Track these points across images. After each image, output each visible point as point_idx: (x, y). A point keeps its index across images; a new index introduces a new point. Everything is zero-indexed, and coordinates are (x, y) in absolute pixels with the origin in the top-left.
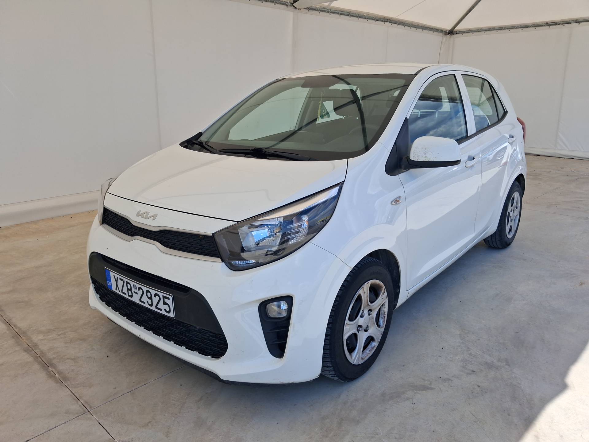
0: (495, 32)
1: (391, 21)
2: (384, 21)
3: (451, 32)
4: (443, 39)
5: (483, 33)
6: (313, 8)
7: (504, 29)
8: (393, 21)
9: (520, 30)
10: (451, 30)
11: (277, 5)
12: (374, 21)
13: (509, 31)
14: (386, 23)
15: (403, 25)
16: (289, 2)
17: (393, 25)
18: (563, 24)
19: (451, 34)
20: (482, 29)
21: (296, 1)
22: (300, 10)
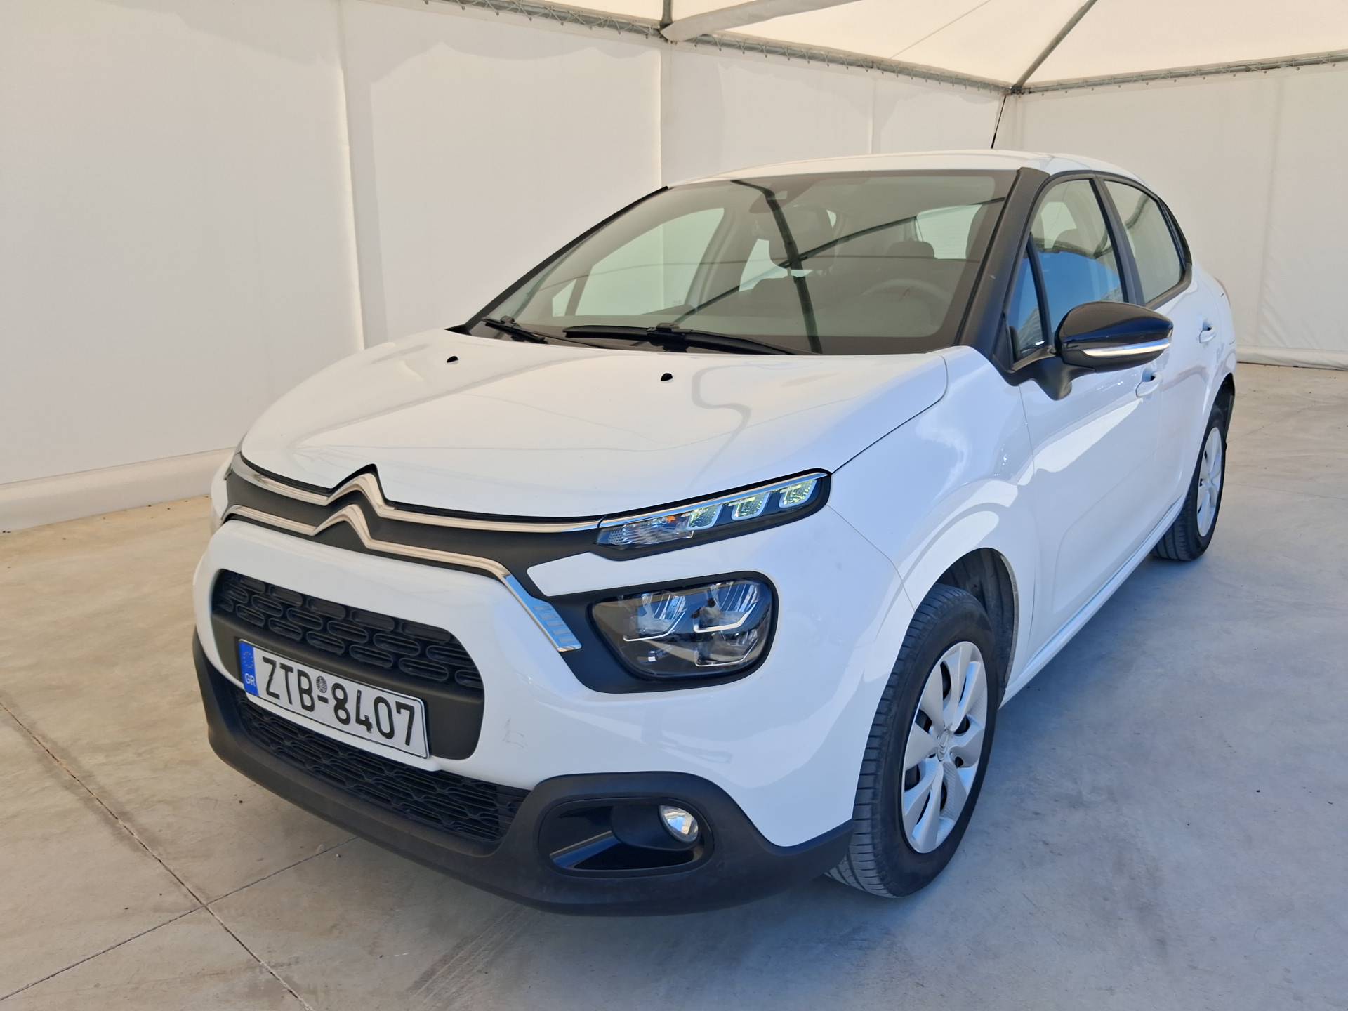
0: (1116, 86)
1: (881, 66)
2: (867, 67)
3: (1018, 89)
4: (1001, 104)
5: (1089, 89)
6: (705, 38)
7: (1135, 81)
8: (886, 65)
9: (1171, 81)
10: (1016, 84)
11: (625, 35)
12: (843, 67)
13: (1148, 84)
14: (870, 71)
15: (909, 74)
16: (650, 26)
17: (886, 73)
18: (1263, 69)
19: (1017, 94)
20: (1087, 82)
21: (667, 25)
22: (676, 43)
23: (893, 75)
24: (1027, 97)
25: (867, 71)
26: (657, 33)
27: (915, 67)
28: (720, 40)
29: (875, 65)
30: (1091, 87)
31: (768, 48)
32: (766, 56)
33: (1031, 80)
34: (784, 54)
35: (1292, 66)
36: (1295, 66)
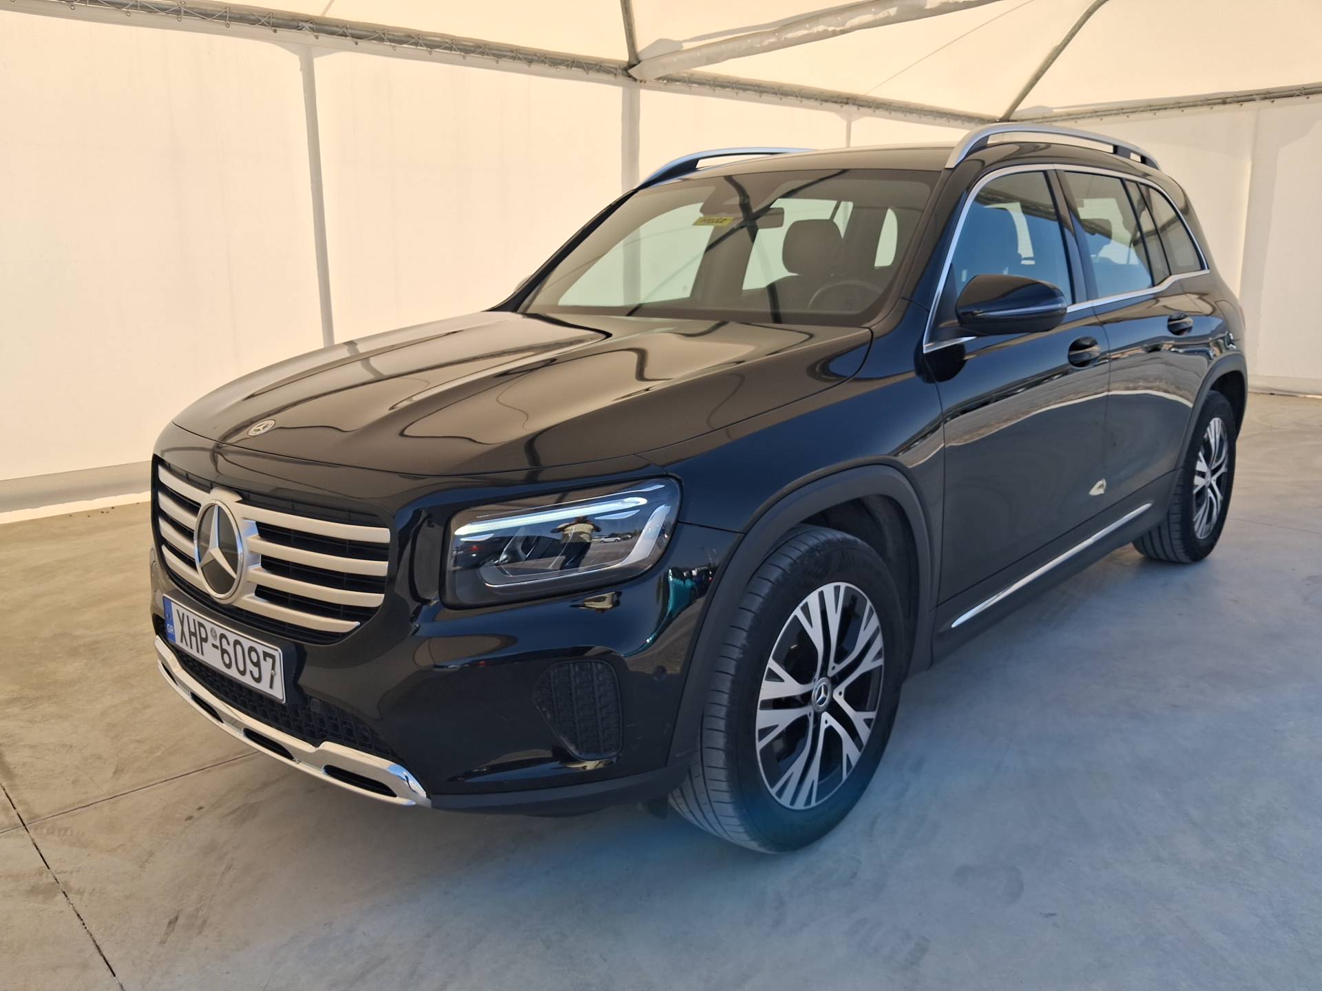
0: (1098, 120)
1: (857, 102)
2: (841, 103)
6: (674, 78)
7: (1116, 114)
8: (862, 101)
9: (1149, 115)
10: (1006, 113)
11: (593, 74)
12: (817, 104)
13: (1127, 117)
14: (846, 107)
15: (887, 109)
16: (618, 67)
17: (862, 109)
18: (1237, 102)
20: (1070, 115)
21: (634, 65)
22: (645, 82)
23: (870, 111)
25: (842, 106)
26: (625, 73)
27: (892, 103)
28: (689, 78)
29: (849, 101)
31: (738, 86)
32: (737, 93)
33: (1018, 114)
34: (755, 91)
35: (1266, 98)
36: (1270, 98)
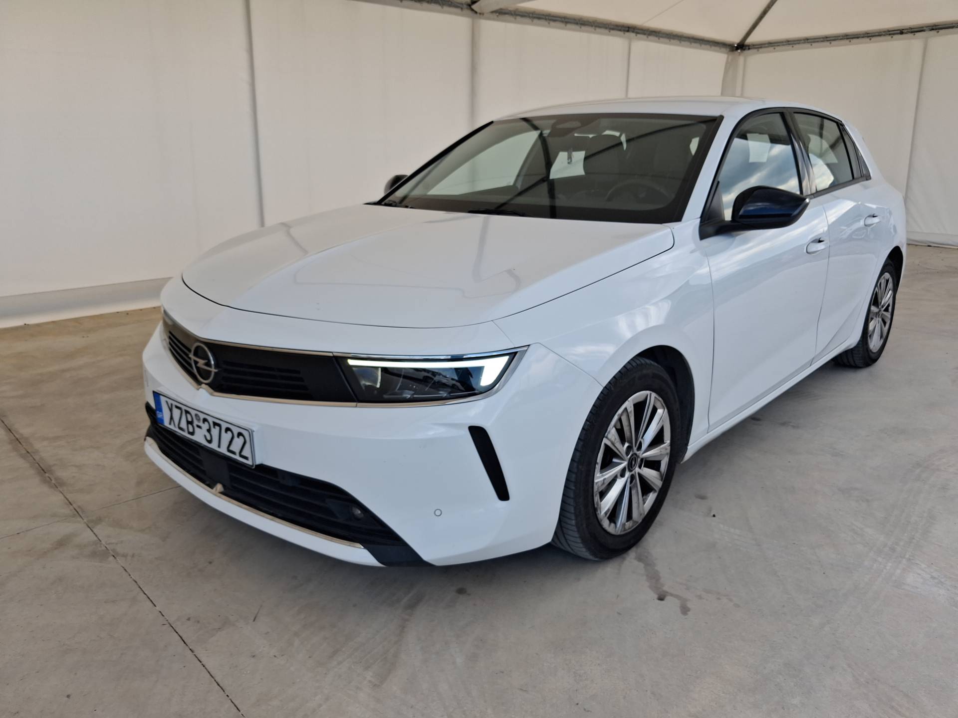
0: (809, 45)
1: (636, 30)
2: (624, 31)
3: (741, 46)
4: (728, 58)
5: (790, 47)
6: (503, 11)
7: (822, 41)
8: (639, 29)
9: (846, 41)
10: (740, 42)
11: (446, 8)
12: (607, 31)
13: (830, 43)
14: (627, 34)
15: (656, 36)
16: (464, 3)
17: (638, 35)
18: (912, 32)
19: (741, 50)
20: (788, 41)
21: (476, 2)
22: (483, 14)
23: (645, 37)
24: (747, 52)
25: (625, 33)
26: (469, 7)
27: (661, 31)
28: (515, 12)
29: (630, 30)
30: (791, 45)
31: (550, 18)
32: (549, 23)
33: (750, 40)
34: (562, 22)
35: (933, 29)
36: (936, 29)
